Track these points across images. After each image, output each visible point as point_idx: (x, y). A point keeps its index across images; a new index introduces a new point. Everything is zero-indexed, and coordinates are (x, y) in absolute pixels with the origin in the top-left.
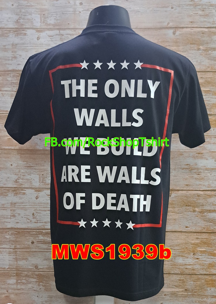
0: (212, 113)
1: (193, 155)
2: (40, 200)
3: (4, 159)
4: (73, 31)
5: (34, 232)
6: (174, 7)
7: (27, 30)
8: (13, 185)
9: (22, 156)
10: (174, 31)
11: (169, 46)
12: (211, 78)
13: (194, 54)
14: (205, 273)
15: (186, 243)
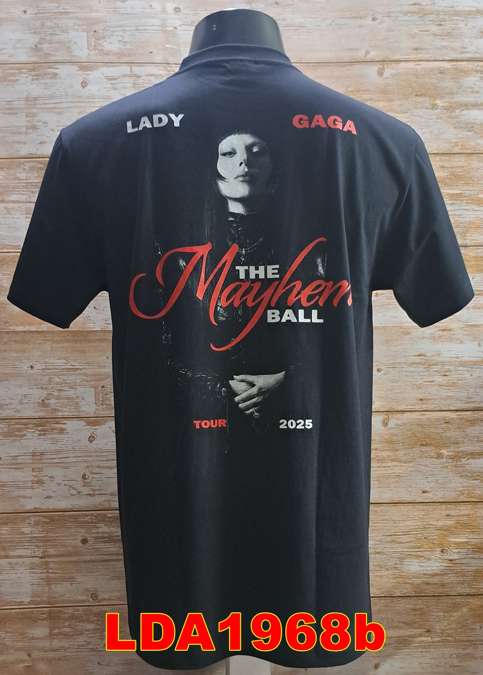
0: (468, 241)
1: (431, 334)
2: (99, 443)
3: (13, 355)
4: (161, 68)
5: (87, 516)
6: (378, 16)
7: (58, 66)
8: (36, 412)
9: (54, 345)
10: (381, 69)
11: (371, 100)
12: (464, 167)
13: (424, 116)
14: (468, 591)
15: (425, 528)
